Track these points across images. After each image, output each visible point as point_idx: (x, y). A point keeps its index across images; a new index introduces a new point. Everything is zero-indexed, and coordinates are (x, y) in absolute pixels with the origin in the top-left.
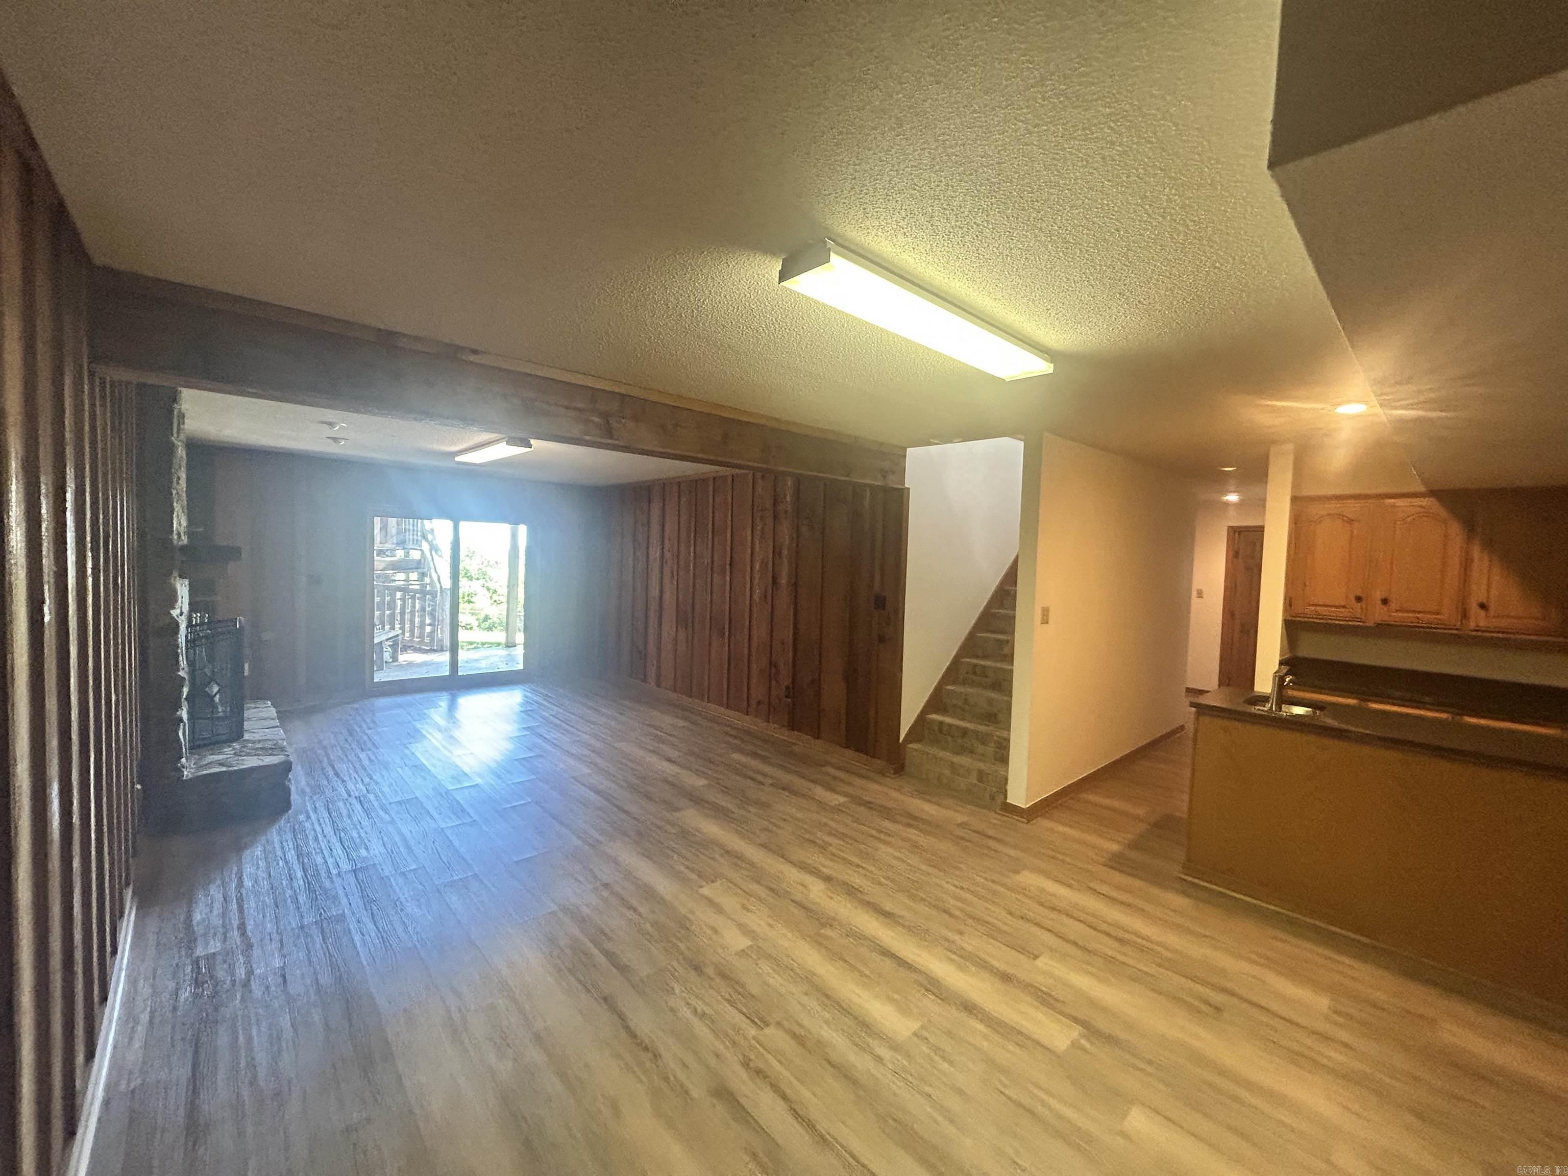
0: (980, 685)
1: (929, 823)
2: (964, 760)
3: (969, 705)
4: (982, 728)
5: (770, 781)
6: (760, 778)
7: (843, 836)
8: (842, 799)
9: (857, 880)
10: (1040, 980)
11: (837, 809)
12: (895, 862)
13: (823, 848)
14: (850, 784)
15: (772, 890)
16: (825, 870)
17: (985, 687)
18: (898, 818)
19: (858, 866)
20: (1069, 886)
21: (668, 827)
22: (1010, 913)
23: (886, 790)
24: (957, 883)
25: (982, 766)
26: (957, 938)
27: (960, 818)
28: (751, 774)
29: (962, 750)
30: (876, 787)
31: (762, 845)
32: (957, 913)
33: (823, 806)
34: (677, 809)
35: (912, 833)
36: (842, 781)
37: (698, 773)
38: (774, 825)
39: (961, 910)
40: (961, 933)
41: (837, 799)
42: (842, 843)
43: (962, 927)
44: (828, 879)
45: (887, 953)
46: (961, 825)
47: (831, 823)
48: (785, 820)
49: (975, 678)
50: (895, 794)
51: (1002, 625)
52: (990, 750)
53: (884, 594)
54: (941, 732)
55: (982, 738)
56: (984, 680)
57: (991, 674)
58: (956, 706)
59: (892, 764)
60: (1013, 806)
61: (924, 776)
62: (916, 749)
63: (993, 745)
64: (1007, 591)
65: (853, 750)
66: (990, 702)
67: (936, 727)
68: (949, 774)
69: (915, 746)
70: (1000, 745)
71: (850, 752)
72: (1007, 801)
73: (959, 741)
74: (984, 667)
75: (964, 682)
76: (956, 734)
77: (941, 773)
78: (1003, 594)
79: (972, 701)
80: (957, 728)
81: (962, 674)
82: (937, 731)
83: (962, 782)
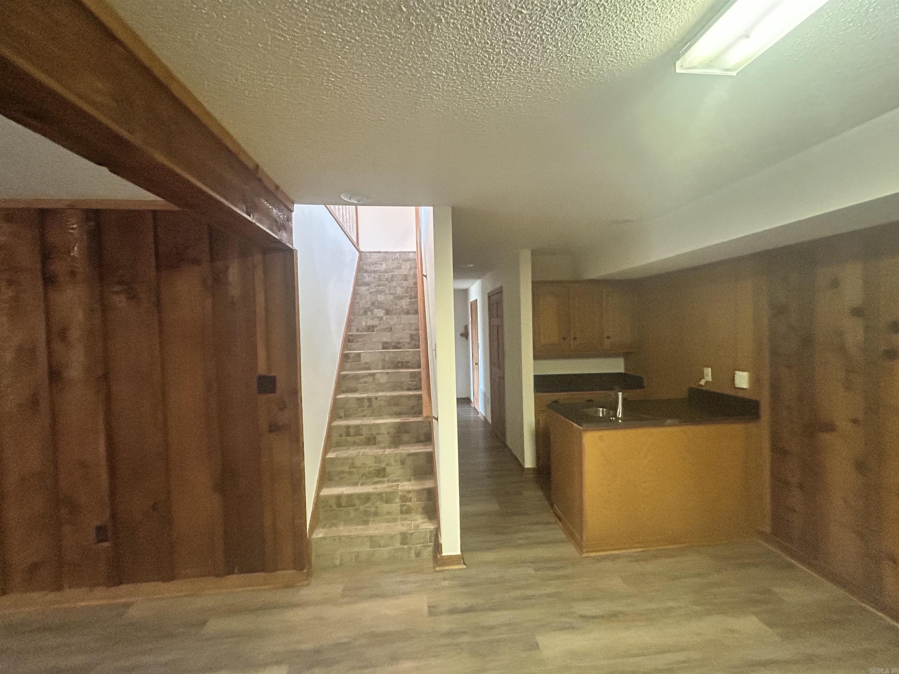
0: (355, 444)
2: (375, 529)
4: (378, 488)
25: (400, 527)
29: (367, 518)
46: (432, 611)
51: (353, 384)
52: (395, 506)
53: (273, 374)
54: (339, 505)
55: (386, 497)
56: (358, 439)
57: (365, 432)
58: (343, 472)
59: (302, 569)
60: (450, 557)
61: (338, 562)
62: (324, 538)
63: (398, 500)
64: (347, 354)
65: (240, 572)
66: (377, 459)
67: (332, 502)
68: (369, 549)
69: (319, 534)
70: (404, 499)
71: (234, 578)
72: (443, 554)
73: (362, 508)
74: (357, 427)
75: (339, 445)
76: (357, 502)
77: (358, 552)
78: (345, 358)
79: (358, 463)
80: (359, 496)
81: (335, 438)
82: (335, 507)
83: (384, 552)
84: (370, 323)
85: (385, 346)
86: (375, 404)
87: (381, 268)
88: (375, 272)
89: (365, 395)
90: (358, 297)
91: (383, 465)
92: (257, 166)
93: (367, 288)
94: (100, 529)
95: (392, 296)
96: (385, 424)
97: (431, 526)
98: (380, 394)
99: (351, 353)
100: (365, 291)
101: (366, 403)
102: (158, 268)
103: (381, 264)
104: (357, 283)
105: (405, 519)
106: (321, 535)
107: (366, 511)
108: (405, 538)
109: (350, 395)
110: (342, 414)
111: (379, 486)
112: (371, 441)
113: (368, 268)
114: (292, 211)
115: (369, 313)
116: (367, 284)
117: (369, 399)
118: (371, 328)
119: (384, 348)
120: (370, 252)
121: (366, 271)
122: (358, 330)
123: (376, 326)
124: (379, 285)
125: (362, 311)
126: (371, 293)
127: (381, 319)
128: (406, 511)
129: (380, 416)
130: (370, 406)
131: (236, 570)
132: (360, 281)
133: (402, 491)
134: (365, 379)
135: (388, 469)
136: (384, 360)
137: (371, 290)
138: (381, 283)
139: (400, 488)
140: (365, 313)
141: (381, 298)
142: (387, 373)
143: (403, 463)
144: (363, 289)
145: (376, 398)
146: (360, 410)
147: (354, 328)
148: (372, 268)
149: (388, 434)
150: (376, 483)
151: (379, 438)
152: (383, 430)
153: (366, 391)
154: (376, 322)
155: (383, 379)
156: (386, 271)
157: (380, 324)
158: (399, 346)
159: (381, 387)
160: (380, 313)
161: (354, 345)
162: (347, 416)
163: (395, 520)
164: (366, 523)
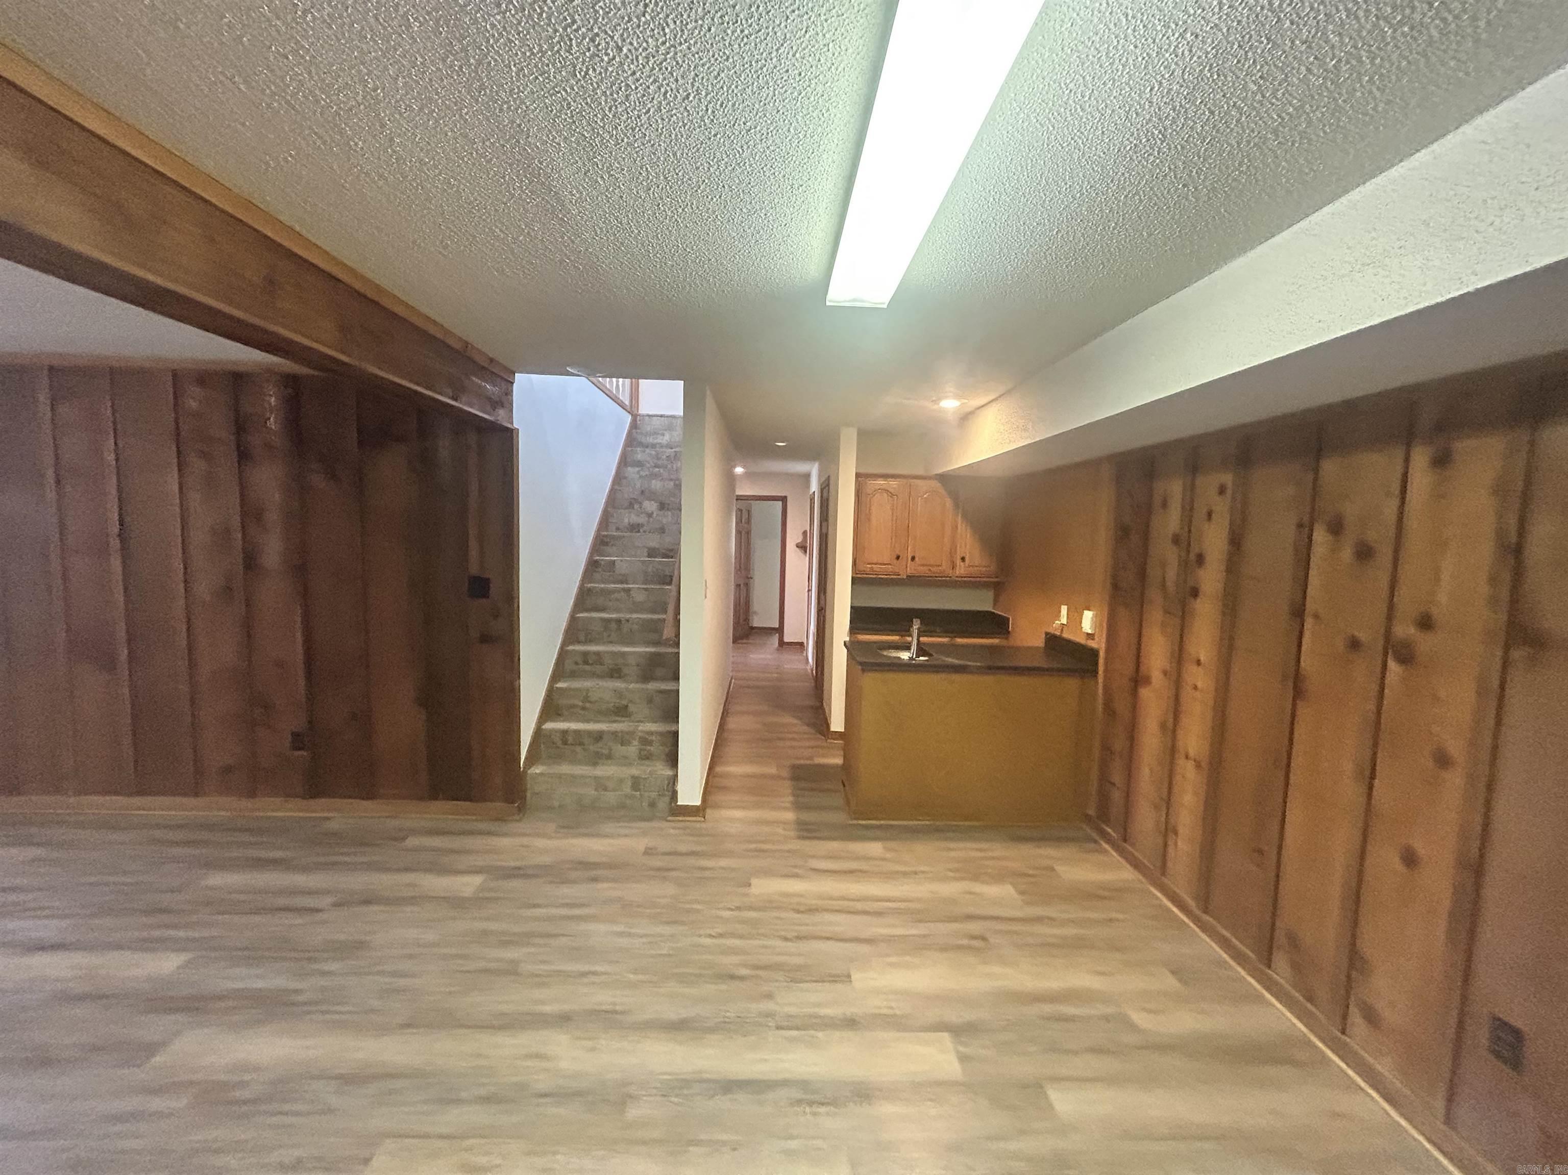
0: (594, 675)
1: (610, 866)
2: (604, 771)
3: (590, 702)
4: (615, 727)
5: (328, 900)
6: (310, 902)
7: (524, 939)
8: (477, 880)
9: (603, 998)
10: (875, 1005)
11: (479, 901)
12: (624, 942)
13: (512, 971)
14: (468, 852)
15: (487, 1100)
16: (547, 1009)
17: (601, 677)
18: (573, 875)
19: (584, 974)
20: (796, 876)
21: (157, 1104)
22: (786, 939)
23: (525, 841)
24: (709, 931)
25: (635, 771)
26: (770, 1006)
27: (640, 844)
28: (282, 901)
29: (596, 759)
30: (505, 842)
31: (408, 1026)
32: (744, 972)
33: (457, 903)
34: (151, 1049)
35: (606, 889)
36: (453, 851)
37: (148, 945)
38: (395, 974)
39: (745, 966)
40: (769, 996)
41: (469, 884)
42: (533, 950)
43: (765, 988)
44: (563, 1020)
45: (729, 1086)
46: (648, 852)
47: (493, 926)
48: (411, 957)
49: (587, 668)
50: (540, 843)
51: (600, 601)
52: (632, 750)
53: (486, 576)
54: (565, 743)
55: (623, 739)
56: (598, 669)
57: (608, 661)
58: (574, 706)
59: (513, 802)
60: (686, 807)
61: (556, 804)
62: (542, 774)
63: (636, 743)
64: (596, 561)
65: (444, 799)
66: (618, 693)
67: (557, 739)
68: (593, 792)
69: (537, 770)
70: (645, 741)
71: (438, 804)
72: (678, 803)
73: (591, 747)
74: (598, 654)
75: (573, 675)
76: (586, 741)
77: (581, 795)
78: (592, 566)
79: (594, 696)
80: (589, 733)
81: (569, 665)
82: (559, 743)
83: (611, 797)
84: (634, 519)
85: (652, 553)
86: (625, 628)
87: (662, 440)
88: (653, 446)
89: (614, 616)
90: (624, 482)
91: (624, 702)
92: (467, 343)
93: (637, 469)
94: (296, 736)
95: (672, 483)
96: (634, 653)
97: (670, 773)
98: (635, 616)
99: (602, 560)
100: (634, 473)
101: (613, 626)
102: (361, 443)
103: (663, 435)
104: (624, 461)
105: (642, 765)
106: (538, 771)
107: (597, 753)
108: (636, 782)
109: (595, 615)
110: (582, 638)
111: (615, 725)
112: (615, 673)
113: (643, 440)
114: (512, 383)
115: (636, 506)
116: (639, 464)
117: (619, 621)
118: (635, 528)
119: (649, 556)
120: (649, 416)
121: (641, 444)
122: (618, 529)
123: (643, 525)
124: (656, 466)
125: (626, 504)
126: (641, 477)
127: (650, 515)
128: (645, 757)
129: (631, 643)
130: (619, 629)
131: (441, 796)
132: (629, 460)
133: (642, 731)
134: (616, 595)
135: (632, 708)
136: (646, 573)
137: (642, 473)
138: (660, 462)
139: (640, 728)
140: (631, 506)
141: (656, 485)
142: (646, 589)
143: (650, 701)
144: (631, 471)
145: (628, 621)
146: (605, 634)
147: (613, 527)
148: (650, 440)
149: (638, 665)
150: (615, 721)
151: (625, 670)
152: (632, 661)
153: (618, 610)
154: (642, 519)
155: (640, 597)
156: (670, 446)
157: (648, 522)
158: (671, 554)
159: (637, 607)
160: (651, 506)
161: (608, 549)
162: (588, 641)
163: (630, 764)
164: (595, 764)
